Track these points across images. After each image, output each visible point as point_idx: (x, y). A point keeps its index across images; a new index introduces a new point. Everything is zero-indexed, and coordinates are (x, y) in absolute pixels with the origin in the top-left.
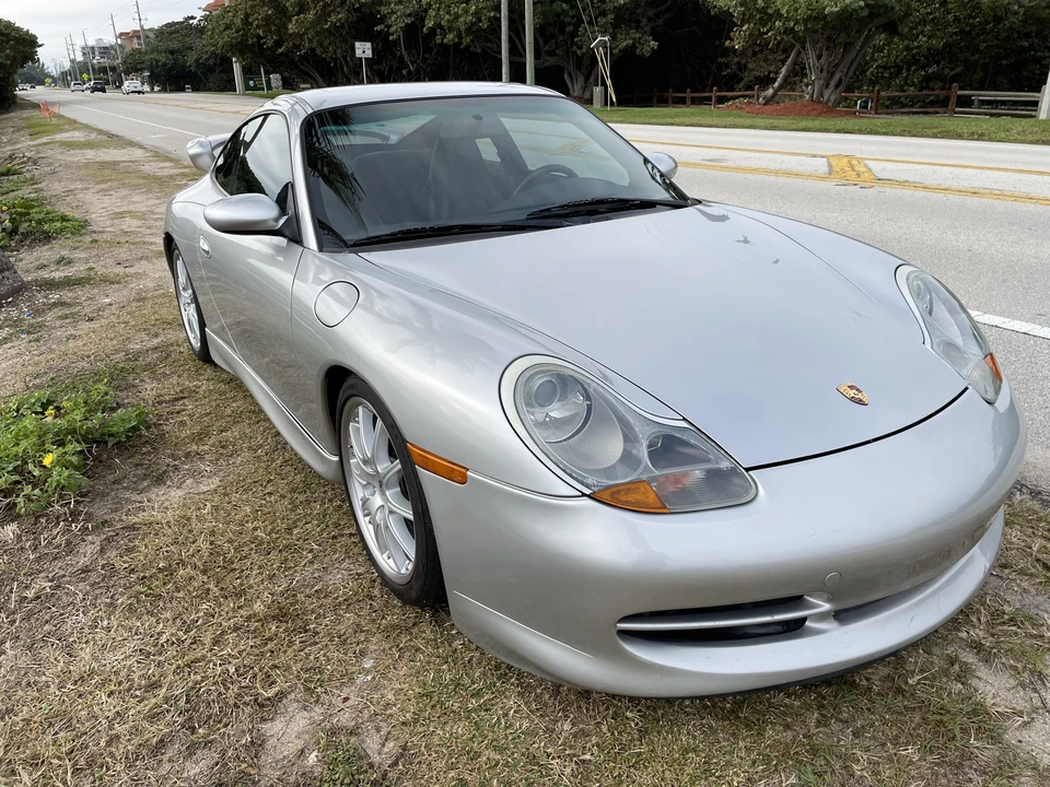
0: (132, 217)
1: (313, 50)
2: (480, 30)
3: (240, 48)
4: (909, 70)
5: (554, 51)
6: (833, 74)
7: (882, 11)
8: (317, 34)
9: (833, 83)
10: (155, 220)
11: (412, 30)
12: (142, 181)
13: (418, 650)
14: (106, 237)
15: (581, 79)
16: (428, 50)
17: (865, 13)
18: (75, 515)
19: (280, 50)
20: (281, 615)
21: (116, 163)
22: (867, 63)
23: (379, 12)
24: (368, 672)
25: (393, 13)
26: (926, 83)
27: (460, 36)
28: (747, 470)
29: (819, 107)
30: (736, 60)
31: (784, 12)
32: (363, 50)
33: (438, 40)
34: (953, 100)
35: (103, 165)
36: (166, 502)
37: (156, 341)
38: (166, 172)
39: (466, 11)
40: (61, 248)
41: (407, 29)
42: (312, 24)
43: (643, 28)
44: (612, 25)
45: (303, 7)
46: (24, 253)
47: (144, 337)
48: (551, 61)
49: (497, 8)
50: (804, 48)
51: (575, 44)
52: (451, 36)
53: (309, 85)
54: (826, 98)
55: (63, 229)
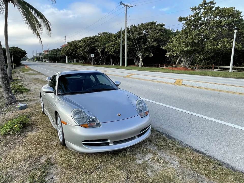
0: (38, 89)
1: (82, 55)
2: (116, 52)
3: (68, 54)
4: (204, 61)
5: (132, 56)
6: (187, 62)
7: (196, 50)
8: (83, 52)
9: (187, 64)
12: (42, 82)
14: (33, 93)
15: (137, 62)
16: (106, 55)
17: (192, 50)
18: (19, 135)
19: (76, 55)
21: (38, 78)
22: (196, 59)
23: (96, 48)
26: (208, 64)
27: (112, 53)
28: (100, 123)
29: (184, 68)
30: (170, 58)
31: (176, 50)
32: (92, 55)
33: (108, 53)
34: (213, 67)
35: (36, 79)
36: (33, 133)
37: (37, 111)
39: (113, 48)
40: (24, 94)
41: (101, 51)
42: (82, 50)
43: (150, 52)
44: (144, 51)
45: (81, 47)
46: (17, 95)
47: (35, 110)
48: (131, 58)
49: (120, 48)
50: (181, 57)
51: (136, 55)
52: (110, 53)
53: (81, 62)
54: (186, 67)
55: (25, 91)
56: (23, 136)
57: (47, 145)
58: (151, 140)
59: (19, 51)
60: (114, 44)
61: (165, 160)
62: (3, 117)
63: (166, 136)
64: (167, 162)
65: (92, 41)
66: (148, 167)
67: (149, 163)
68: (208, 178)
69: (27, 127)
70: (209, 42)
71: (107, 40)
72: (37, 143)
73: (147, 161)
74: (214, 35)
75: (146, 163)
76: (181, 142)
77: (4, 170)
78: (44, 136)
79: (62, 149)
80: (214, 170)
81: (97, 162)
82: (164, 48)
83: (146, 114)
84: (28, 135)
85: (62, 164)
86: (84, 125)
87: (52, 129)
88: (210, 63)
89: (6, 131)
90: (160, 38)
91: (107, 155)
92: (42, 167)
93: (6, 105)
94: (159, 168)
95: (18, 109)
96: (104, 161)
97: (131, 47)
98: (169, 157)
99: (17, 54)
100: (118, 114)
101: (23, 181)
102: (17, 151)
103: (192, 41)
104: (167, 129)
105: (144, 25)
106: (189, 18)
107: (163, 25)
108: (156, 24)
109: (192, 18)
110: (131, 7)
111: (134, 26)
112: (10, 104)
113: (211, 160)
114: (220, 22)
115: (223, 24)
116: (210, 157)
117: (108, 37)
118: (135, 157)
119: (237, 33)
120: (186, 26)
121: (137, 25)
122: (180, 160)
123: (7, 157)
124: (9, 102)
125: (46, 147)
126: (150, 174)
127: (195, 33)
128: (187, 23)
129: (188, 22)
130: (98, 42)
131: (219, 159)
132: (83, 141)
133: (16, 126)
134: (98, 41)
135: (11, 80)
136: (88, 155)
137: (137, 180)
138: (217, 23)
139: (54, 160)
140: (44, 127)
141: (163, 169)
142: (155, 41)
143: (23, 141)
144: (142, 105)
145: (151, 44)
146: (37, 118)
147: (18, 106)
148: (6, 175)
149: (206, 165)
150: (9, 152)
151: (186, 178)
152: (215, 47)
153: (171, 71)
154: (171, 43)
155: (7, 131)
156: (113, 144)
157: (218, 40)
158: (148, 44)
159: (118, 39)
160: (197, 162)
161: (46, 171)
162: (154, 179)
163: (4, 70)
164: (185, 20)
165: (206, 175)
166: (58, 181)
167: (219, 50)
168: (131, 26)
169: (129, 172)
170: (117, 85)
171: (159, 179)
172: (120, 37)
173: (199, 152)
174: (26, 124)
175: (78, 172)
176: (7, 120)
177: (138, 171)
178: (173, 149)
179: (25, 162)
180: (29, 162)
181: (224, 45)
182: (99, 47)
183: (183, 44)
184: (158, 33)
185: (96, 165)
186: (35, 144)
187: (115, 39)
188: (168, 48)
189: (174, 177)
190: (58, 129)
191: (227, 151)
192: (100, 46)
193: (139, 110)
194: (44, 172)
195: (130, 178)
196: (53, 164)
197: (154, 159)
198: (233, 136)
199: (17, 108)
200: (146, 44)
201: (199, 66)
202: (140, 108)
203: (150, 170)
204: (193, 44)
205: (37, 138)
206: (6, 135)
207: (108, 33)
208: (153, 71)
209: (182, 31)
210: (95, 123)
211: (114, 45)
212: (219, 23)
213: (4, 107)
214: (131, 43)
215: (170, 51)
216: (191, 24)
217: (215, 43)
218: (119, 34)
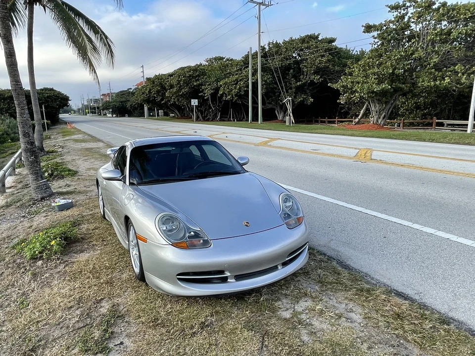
0: (93, 170)
1: (175, 102)
2: (241, 95)
3: (148, 101)
4: (416, 111)
5: (271, 102)
6: (380, 114)
7: (399, 90)
8: (177, 96)
9: (382, 118)
11: (214, 95)
12: (99, 156)
14: (83, 177)
15: (282, 113)
16: (220, 102)
17: (392, 90)
18: (58, 259)
19: (163, 102)
20: (107, 283)
21: (92, 149)
22: (399, 108)
23: (201, 88)
24: (125, 295)
25: (207, 89)
26: (424, 116)
27: (232, 97)
28: (210, 240)
29: (376, 126)
30: (347, 106)
31: (358, 90)
32: (195, 102)
33: (224, 98)
34: (434, 124)
35: (87, 149)
37: (91, 213)
39: (235, 88)
40: (67, 181)
41: (212, 95)
42: (175, 93)
43: (307, 94)
44: (295, 93)
45: (172, 86)
46: (54, 183)
47: (88, 211)
48: (270, 106)
49: (248, 87)
50: (369, 103)
51: (279, 100)
52: (229, 97)
53: (174, 115)
54: (379, 122)
55: (69, 174)
56: (66, 261)
57: (111, 278)
58: (308, 272)
59: (56, 96)
60: (236, 80)
61: (335, 311)
62: (29, 225)
63: (338, 263)
64: (340, 317)
65: (194, 75)
66: (302, 326)
67: (303, 316)
68: (420, 349)
69: (74, 245)
70: (426, 73)
71: (223, 73)
72: (93, 275)
73: (300, 313)
74: (436, 59)
75: (299, 316)
76: (367, 275)
77: (33, 326)
78: (105, 263)
79: (139, 287)
80: (433, 332)
81: (205, 313)
82: (335, 86)
83: (299, 221)
84: (76, 260)
85: (139, 317)
86: (180, 243)
87: (120, 247)
88: (428, 115)
89: (35, 252)
90: (328, 67)
91: (223, 301)
92: (102, 322)
93: (35, 202)
94: (324, 326)
95: (57, 208)
96: (217, 312)
97: (270, 84)
98: (344, 306)
99: (52, 101)
100: (244, 223)
101: (68, 348)
102: (56, 290)
103: (391, 71)
104: (340, 249)
105: (295, 42)
106: (385, 26)
107: (332, 41)
108: (320, 38)
109: (391, 25)
110: (268, 6)
111: (274, 43)
112: (41, 199)
113: (427, 313)
114: (449, 33)
115: (454, 36)
116: (425, 306)
117: (225, 67)
118: (276, 304)
121: (281, 41)
122: (364, 313)
123: (39, 302)
124: (39, 196)
125: (110, 283)
126: (305, 338)
127: (397, 54)
128: (380, 37)
129: (383, 33)
130: (206, 77)
131: (442, 311)
132: (179, 275)
133: (54, 242)
134: (206, 75)
135: (43, 153)
136: (187, 300)
137: (281, 350)
139: (125, 308)
140: (105, 245)
141: (331, 329)
142: (316, 73)
143: (66, 272)
144: (291, 204)
145: (310, 78)
146: (91, 227)
147: (56, 204)
148: (37, 336)
149: (416, 322)
150: (41, 292)
151: (377, 347)
152: (438, 83)
153: (350, 132)
154: (349, 77)
155: (37, 252)
156: (234, 280)
157: (445, 69)
158: (304, 80)
159: (244, 69)
160: (399, 316)
161: (110, 330)
162: (313, 348)
163: (29, 136)
164: (378, 30)
165: (415, 342)
166: (132, 349)
167: (446, 88)
168: (269, 44)
169: (265, 333)
170: (242, 165)
171: (323, 350)
172: (248, 67)
173: (403, 296)
174: (71, 238)
175: (168, 332)
176: (37, 231)
177: (282, 333)
178: (351, 289)
179: (70, 312)
180: (78, 312)
181: (457, 78)
182: (208, 85)
183: (372, 79)
184: (323, 56)
185: (203, 320)
186: (89, 277)
187: (238, 70)
188: (343, 86)
189: (353, 345)
190: (131, 250)
191: (460, 295)
192: (210, 84)
193: (285, 214)
194: (106, 331)
195: (266, 346)
196: (122, 317)
197: (314, 310)
198: (471, 265)
199: (54, 208)
200: (300, 79)
201: (405, 121)
202: (287, 210)
203: (306, 331)
204: (393, 78)
205: (91, 266)
206: (35, 259)
207: (224, 58)
208: (313, 133)
209: (372, 51)
210: (200, 241)
211: (235, 82)
212: (446, 35)
213: (30, 205)
214: (269, 78)
215: (346, 93)
216: (390, 37)
217: (438, 74)
218: (246, 60)
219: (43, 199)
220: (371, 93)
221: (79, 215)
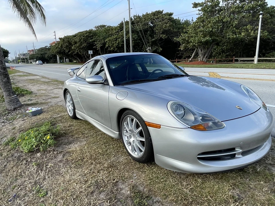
0: (43, 90)
1: (78, 53)
2: (119, 47)
3: (59, 53)
4: (222, 54)
6: (205, 55)
7: (215, 40)
8: (79, 49)
9: (205, 57)
10: (49, 91)
12: (42, 83)
13: (145, 172)
14: (38, 94)
16: (106, 52)
17: (212, 41)
18: (54, 150)
19: (69, 53)
20: (111, 167)
22: (212, 52)
23: (94, 44)
24: (135, 176)
25: (98, 44)
26: (227, 56)
27: (114, 48)
28: (221, 122)
29: (202, 62)
30: (181, 52)
31: (192, 41)
32: (90, 52)
33: (109, 49)
34: (234, 60)
36: (75, 147)
37: (59, 116)
38: (47, 81)
39: (116, 43)
40: (28, 97)
41: (101, 47)
42: (78, 47)
43: (158, 46)
44: (151, 45)
45: (76, 43)
47: (56, 115)
49: (123, 42)
50: (198, 49)
52: (112, 48)
53: (76, 61)
54: (204, 60)
55: (27, 93)
60: (116, 38)
62: (12, 127)
65: (89, 36)
69: (60, 139)
70: (230, 30)
71: (107, 34)
74: (236, 22)
79: (142, 168)
82: (178, 40)
85: (166, 196)
86: (196, 126)
88: (229, 56)
90: (170, 30)
93: (10, 112)
95: (31, 114)
97: (136, 40)
103: (211, 29)
105: (149, 15)
106: (205, 4)
107: (171, 14)
108: (164, 13)
109: (208, 3)
111: (137, 16)
112: (14, 109)
115: (246, 9)
117: (108, 31)
119: (262, 18)
120: (202, 13)
121: (141, 15)
125: (113, 166)
127: (214, 20)
128: (202, 10)
129: (204, 8)
130: (97, 36)
133: (48, 137)
138: (238, 8)
139: (145, 188)
140: (87, 137)
142: (163, 33)
143: (67, 160)
145: (159, 36)
146: (66, 125)
147: (29, 111)
152: (238, 36)
154: (186, 34)
155: (34, 146)
157: (241, 28)
158: (156, 37)
159: (120, 32)
164: (201, 6)
167: (241, 39)
168: (134, 16)
172: (123, 30)
174: (56, 133)
181: (248, 33)
183: (200, 34)
184: (166, 23)
187: (117, 32)
188: (183, 39)
192: (100, 41)
199: (26, 115)
200: (153, 37)
201: (217, 59)
204: (211, 34)
206: (33, 152)
207: (106, 26)
209: (198, 18)
211: (116, 39)
212: (241, 8)
213: (6, 114)
214: (136, 37)
215: (184, 43)
216: (209, 10)
217: (237, 31)
218: (121, 26)
219: (15, 109)
220: (200, 43)
221: (51, 117)
